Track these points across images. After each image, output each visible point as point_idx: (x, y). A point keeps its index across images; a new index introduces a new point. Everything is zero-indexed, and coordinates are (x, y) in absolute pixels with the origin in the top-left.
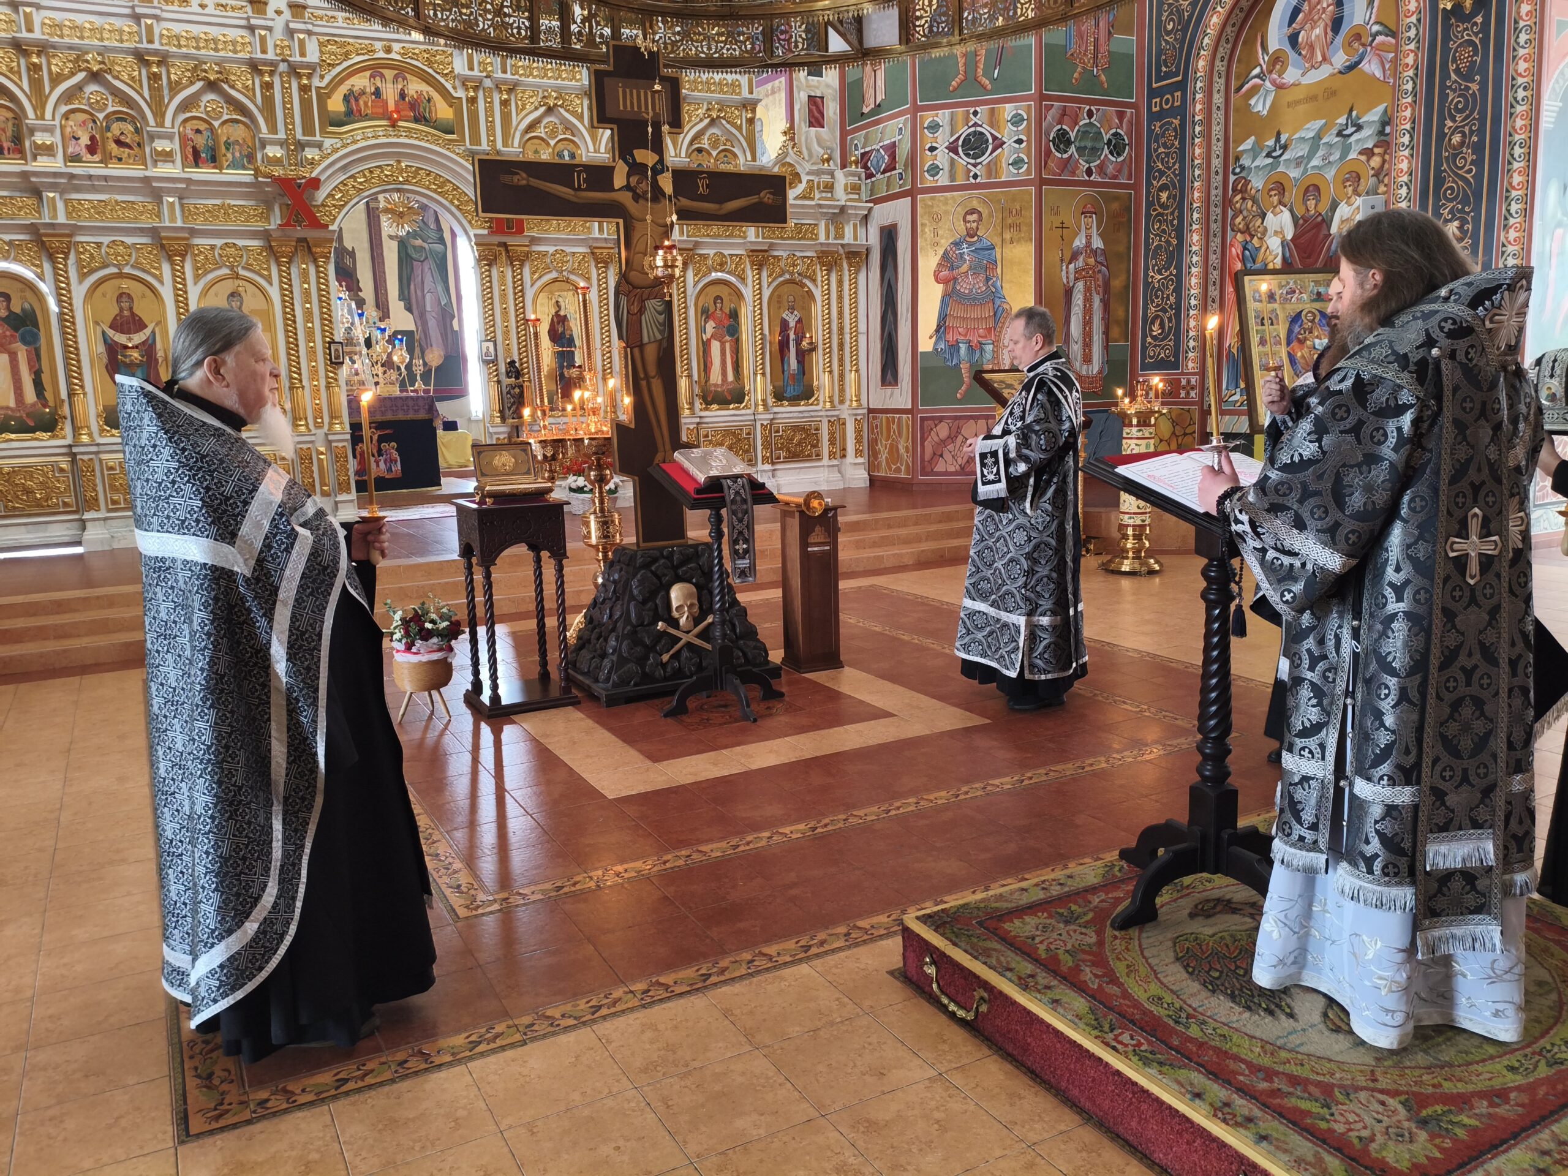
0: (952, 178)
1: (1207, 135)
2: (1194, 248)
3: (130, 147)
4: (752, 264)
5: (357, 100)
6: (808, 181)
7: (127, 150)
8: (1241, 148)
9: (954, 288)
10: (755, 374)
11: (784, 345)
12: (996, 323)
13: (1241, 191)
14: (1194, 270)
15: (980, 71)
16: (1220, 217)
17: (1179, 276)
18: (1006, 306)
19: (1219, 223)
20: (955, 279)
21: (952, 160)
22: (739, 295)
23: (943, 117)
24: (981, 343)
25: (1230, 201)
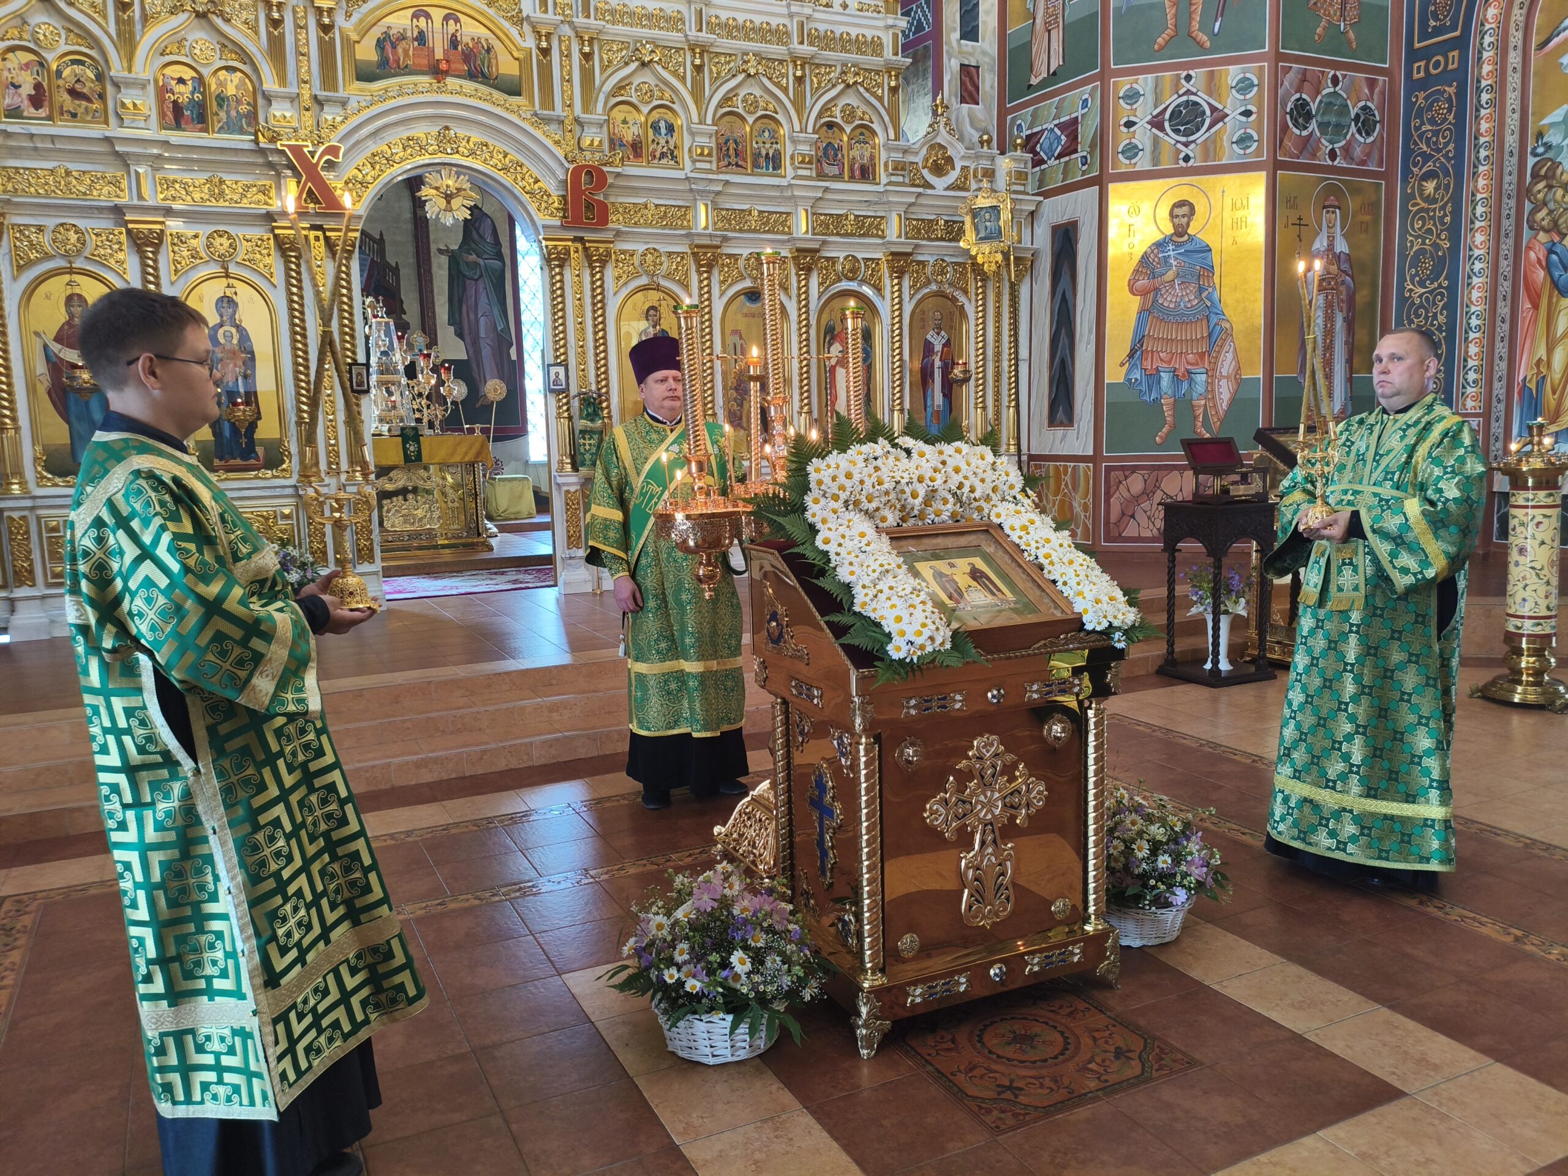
0: (1156, 160)
1: (1498, 104)
2: (1477, 252)
3: (88, 100)
4: (892, 270)
5: (394, 47)
6: (963, 168)
7: (84, 103)
8: (1546, 121)
9: (1155, 301)
10: (892, 411)
11: (926, 375)
12: (1211, 346)
13: (1545, 177)
14: (1475, 280)
15: (1195, 25)
16: (1513, 212)
17: (1452, 290)
18: (1225, 325)
19: (1512, 220)
20: (1156, 290)
21: (1156, 138)
22: (873, 310)
23: (1144, 83)
24: (1189, 372)
25: (1529, 191)
